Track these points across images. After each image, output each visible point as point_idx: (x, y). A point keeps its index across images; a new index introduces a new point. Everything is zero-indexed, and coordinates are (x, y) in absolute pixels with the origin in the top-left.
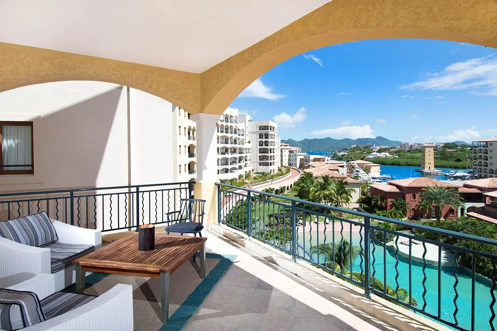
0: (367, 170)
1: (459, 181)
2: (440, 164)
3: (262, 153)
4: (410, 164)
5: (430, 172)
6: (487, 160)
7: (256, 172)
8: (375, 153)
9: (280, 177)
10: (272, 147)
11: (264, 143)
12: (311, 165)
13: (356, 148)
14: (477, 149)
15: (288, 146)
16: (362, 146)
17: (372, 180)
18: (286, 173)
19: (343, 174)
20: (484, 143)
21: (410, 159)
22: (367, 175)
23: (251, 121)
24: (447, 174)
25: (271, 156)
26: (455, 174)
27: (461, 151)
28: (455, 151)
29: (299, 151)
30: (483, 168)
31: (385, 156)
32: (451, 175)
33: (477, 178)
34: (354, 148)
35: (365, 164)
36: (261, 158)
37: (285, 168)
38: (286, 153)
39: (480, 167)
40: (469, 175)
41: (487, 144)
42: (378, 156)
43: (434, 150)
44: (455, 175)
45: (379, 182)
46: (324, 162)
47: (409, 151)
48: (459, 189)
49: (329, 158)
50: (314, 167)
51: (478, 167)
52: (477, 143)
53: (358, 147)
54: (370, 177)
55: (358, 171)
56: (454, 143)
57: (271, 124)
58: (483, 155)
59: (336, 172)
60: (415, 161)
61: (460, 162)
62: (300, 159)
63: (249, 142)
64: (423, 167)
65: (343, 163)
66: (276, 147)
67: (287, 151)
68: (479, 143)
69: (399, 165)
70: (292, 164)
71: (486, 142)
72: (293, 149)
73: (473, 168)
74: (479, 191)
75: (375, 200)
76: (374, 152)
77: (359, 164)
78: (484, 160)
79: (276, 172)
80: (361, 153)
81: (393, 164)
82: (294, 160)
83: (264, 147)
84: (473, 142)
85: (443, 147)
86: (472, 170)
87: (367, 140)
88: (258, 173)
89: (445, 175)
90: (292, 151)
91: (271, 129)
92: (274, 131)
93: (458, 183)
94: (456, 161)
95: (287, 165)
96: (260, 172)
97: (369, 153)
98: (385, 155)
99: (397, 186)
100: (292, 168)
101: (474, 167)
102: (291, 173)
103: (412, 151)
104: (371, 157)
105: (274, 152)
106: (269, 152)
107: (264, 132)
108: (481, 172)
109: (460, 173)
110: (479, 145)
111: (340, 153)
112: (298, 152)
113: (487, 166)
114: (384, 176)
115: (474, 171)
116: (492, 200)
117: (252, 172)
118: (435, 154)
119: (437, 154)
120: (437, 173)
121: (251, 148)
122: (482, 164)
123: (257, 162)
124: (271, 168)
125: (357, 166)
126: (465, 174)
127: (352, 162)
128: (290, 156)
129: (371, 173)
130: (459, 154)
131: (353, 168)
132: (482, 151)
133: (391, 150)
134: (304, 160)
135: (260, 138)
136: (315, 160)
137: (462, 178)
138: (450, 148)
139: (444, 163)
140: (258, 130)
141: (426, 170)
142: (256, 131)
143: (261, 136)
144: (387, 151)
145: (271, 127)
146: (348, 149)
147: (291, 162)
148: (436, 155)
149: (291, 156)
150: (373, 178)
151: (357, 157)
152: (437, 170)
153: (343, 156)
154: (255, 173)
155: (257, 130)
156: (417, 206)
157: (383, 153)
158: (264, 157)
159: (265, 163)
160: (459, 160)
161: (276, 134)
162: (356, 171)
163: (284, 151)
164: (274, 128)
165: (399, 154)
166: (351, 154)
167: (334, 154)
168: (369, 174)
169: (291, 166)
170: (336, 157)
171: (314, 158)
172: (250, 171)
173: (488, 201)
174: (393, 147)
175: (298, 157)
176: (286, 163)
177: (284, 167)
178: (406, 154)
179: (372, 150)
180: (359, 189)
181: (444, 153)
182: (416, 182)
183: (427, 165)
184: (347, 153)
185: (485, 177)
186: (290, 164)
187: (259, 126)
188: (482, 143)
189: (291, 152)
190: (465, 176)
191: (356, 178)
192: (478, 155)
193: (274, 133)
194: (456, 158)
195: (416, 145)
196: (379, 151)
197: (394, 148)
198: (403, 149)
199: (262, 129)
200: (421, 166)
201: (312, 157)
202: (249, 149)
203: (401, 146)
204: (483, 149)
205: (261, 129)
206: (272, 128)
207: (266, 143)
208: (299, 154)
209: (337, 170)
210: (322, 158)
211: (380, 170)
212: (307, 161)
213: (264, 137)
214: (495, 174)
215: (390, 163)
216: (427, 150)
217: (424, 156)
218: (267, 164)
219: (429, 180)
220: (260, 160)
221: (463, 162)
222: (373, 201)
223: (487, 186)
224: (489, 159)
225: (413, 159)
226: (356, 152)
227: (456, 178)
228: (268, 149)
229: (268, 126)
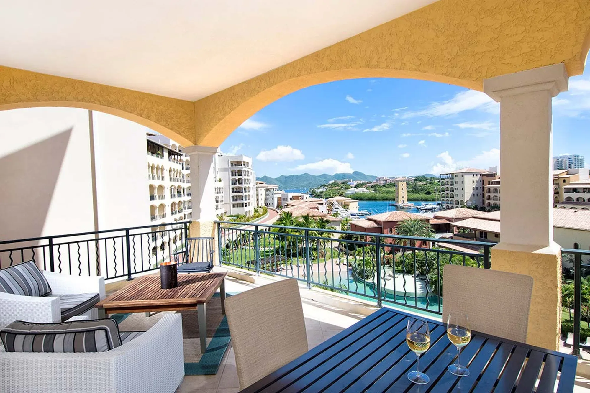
0: (346, 207)
1: (430, 213)
2: (413, 197)
3: (236, 192)
4: (385, 198)
5: (404, 206)
6: (453, 191)
7: (229, 215)
8: (353, 189)
9: (257, 218)
10: (247, 186)
11: (237, 181)
12: (290, 204)
13: (335, 184)
14: (445, 181)
15: (264, 184)
16: (339, 182)
17: (351, 217)
18: (263, 214)
19: (323, 212)
20: (451, 175)
21: (386, 194)
22: (346, 211)
23: (221, 156)
24: (419, 207)
25: (246, 196)
26: (425, 206)
27: (430, 183)
28: (425, 184)
29: (276, 189)
30: (450, 199)
31: (362, 191)
32: (422, 207)
33: (444, 209)
34: (332, 184)
35: (344, 200)
36: (235, 199)
37: (262, 208)
38: (262, 192)
39: (448, 199)
40: (438, 206)
41: (453, 176)
42: (356, 192)
43: (407, 184)
44: (426, 208)
45: (358, 218)
46: (302, 201)
47: (384, 186)
48: (430, 220)
49: (308, 196)
50: (293, 206)
51: (445, 199)
52: (444, 175)
53: (336, 183)
54: (349, 213)
55: (337, 208)
56: (424, 176)
57: (245, 159)
58: (450, 187)
59: (316, 210)
60: (389, 196)
61: (430, 195)
62: (278, 198)
63: (220, 181)
64: (397, 201)
65: (322, 201)
66: (251, 185)
67: (263, 189)
68: (446, 175)
69: (375, 200)
70: (269, 203)
71: (452, 174)
72: (270, 186)
73: (441, 200)
74: (447, 222)
75: (355, 237)
76: (352, 187)
77: (337, 201)
78: (451, 191)
79: (252, 213)
80: (339, 190)
81: (369, 199)
82: (271, 199)
83: (238, 185)
84: (441, 174)
85: (415, 180)
86: (440, 202)
87: (344, 175)
88: (232, 216)
89: (417, 208)
90: (269, 189)
91: (244, 165)
92: (248, 167)
93: (429, 215)
94: (426, 194)
95: (263, 205)
96: (233, 215)
97: (347, 188)
98: (362, 190)
99: (375, 221)
100: (269, 208)
101: (442, 199)
102: (268, 214)
103: (386, 186)
104: (349, 192)
105: (249, 191)
106: (244, 191)
107: (237, 168)
108: (448, 203)
109: (430, 205)
110: (446, 177)
111: (318, 190)
112: (275, 190)
113: (453, 197)
114: (363, 212)
115: (442, 203)
116: (459, 230)
117: (225, 215)
118: (408, 187)
119: (410, 187)
120: (410, 207)
121: (222, 188)
122: (449, 196)
123: (229, 204)
124: (246, 209)
125: (336, 203)
126: (435, 206)
127: (331, 199)
128: (266, 195)
129: (350, 209)
130: (429, 187)
131: (333, 205)
132: (449, 183)
133: (368, 185)
134: (282, 198)
135: (233, 175)
136: (293, 198)
137: (432, 210)
138: (420, 181)
139: (416, 196)
140: (230, 166)
141: (400, 204)
142: (227, 167)
143: (233, 173)
144: (364, 186)
145: (244, 162)
146: (325, 185)
147: (268, 202)
148: (409, 188)
149: (268, 195)
150: (352, 215)
151: (335, 194)
152: (410, 203)
153: (322, 192)
154: (228, 216)
156: (394, 241)
157: (361, 188)
158: (238, 198)
159: (239, 204)
160: (429, 193)
161: (251, 171)
162: (335, 208)
163: (259, 189)
164: (248, 163)
165: (375, 189)
166: (329, 190)
167: (312, 191)
168: (348, 210)
169: (268, 206)
170: (315, 195)
171: (293, 196)
172: (222, 214)
173: (456, 231)
174: (370, 182)
175: (275, 196)
176: (262, 203)
177: (260, 207)
178: (381, 188)
179: (349, 185)
180: (339, 227)
181: (415, 186)
182: (392, 216)
183: (401, 199)
184: (325, 190)
185: (452, 208)
186: (267, 205)
187: (231, 162)
188: (448, 175)
189: (267, 190)
190: (434, 208)
191: (336, 215)
192: (445, 187)
193: (248, 170)
194: (426, 190)
195: (391, 179)
196: (357, 187)
197: (370, 183)
198: (379, 183)
199: (235, 165)
200: (396, 200)
201: (290, 195)
202: (220, 188)
203: (377, 180)
204: (450, 181)
205: (233, 165)
206: (246, 164)
207: (240, 182)
208: (276, 192)
209: (317, 208)
210: (301, 196)
211: (358, 205)
212: (285, 200)
213: (237, 174)
214: (460, 204)
215: (367, 198)
216: (400, 183)
217: (398, 189)
218: (241, 205)
219: (404, 213)
220: (233, 200)
221: (432, 195)
222: (354, 238)
223: (454, 217)
224: (454, 190)
225: (388, 193)
226: (334, 188)
227: (427, 210)
228: (242, 188)
229: (241, 162)
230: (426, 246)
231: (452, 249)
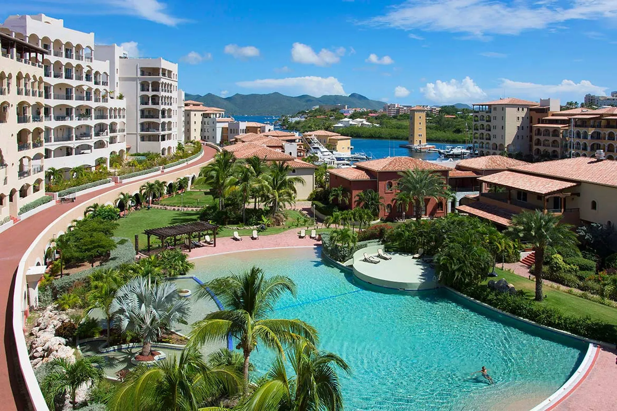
0: (331, 146)
1: (451, 160)
2: (435, 137)
3: (147, 117)
4: (395, 136)
5: (421, 149)
6: (490, 130)
7: (135, 152)
8: (346, 119)
9: (181, 160)
10: (167, 107)
11: (150, 99)
12: (240, 139)
13: (319, 111)
14: (479, 115)
15: (201, 106)
16: (327, 109)
17: (336, 162)
18: (193, 154)
19: (290, 153)
20: (489, 107)
21: (396, 129)
22: (330, 153)
23: (125, 58)
24: (442, 151)
25: (164, 123)
26: (451, 150)
27: (462, 117)
28: (454, 118)
29: (220, 114)
30: (485, 141)
31: (360, 124)
32: (446, 152)
34: (316, 110)
35: (328, 136)
36: (144, 127)
37: (194, 144)
38: (196, 119)
39: (482, 141)
40: (469, 152)
41: (491, 109)
42: (351, 124)
43: (427, 115)
44: (451, 153)
45: (347, 164)
46: (262, 134)
47: (395, 117)
48: (450, 172)
49: (272, 127)
50: (243, 142)
51: (479, 141)
52: (479, 106)
53: (322, 109)
54: (334, 157)
55: (318, 148)
56: (453, 106)
57: (165, 64)
58: (486, 124)
59: (280, 150)
60: (401, 133)
61: (459, 134)
62: (223, 128)
63: (121, 97)
64: (411, 141)
65: (294, 136)
66: (174, 107)
67: (199, 114)
68: (481, 107)
69: (380, 138)
70: (208, 137)
72: (210, 110)
73: (473, 142)
74: (474, 175)
75: (334, 195)
76: (346, 117)
77: (318, 137)
78: (486, 131)
79: (174, 151)
80: (325, 120)
81: (371, 137)
82: (211, 130)
83: (150, 106)
85: (440, 111)
86: (471, 145)
87: (337, 98)
88: (139, 155)
89: (440, 153)
90: (208, 114)
91: (164, 74)
92: (170, 78)
93: (450, 164)
94: (455, 132)
95: (198, 139)
96: (142, 153)
97: (338, 119)
98: (361, 122)
99: (367, 171)
100: (206, 145)
101: (474, 140)
102: (203, 153)
103: (398, 117)
104: (340, 125)
105: (170, 117)
106: (160, 115)
107: (150, 79)
108: (482, 147)
109: (457, 150)
110: (481, 110)
111: (292, 119)
112: (218, 115)
113: (490, 139)
114: (357, 155)
115: (474, 146)
116: (490, 187)
117: (127, 152)
118: (428, 122)
119: (432, 121)
120: (429, 150)
121: (124, 109)
122: (485, 137)
123: (136, 134)
124: (164, 144)
125: (316, 140)
126: (464, 151)
127: (309, 133)
128: (203, 123)
129: (337, 151)
130: (459, 122)
131: (310, 143)
132: (485, 118)
133: (370, 115)
134: (229, 130)
135: (143, 90)
136: (248, 130)
137: (456, 156)
138: (448, 113)
139: (439, 134)
140: (139, 76)
141: (416, 145)
142: (135, 76)
143: (144, 87)
144: (364, 116)
145: (164, 70)
146: (306, 112)
147: (206, 134)
148: (431, 123)
149: (206, 123)
150: (339, 159)
151: (318, 126)
152: (430, 145)
153: (298, 123)
154: (132, 155)
155: (137, 76)
157: (358, 120)
158: (152, 126)
159: (153, 135)
160: (458, 131)
161: (175, 84)
162: (314, 148)
163: (192, 114)
164: (170, 71)
165: (381, 121)
166: (310, 120)
167: (283, 120)
168: (334, 152)
169: (204, 141)
170: (286, 126)
171: (247, 127)
172: (122, 151)
173: (485, 189)
174: (373, 110)
175: (218, 125)
176: (196, 135)
177: (191, 143)
178: (390, 121)
179: (342, 114)
181: (440, 120)
183: (417, 138)
184: (303, 119)
186: (203, 138)
187: (141, 68)
188: (484, 107)
189: (205, 116)
190: (463, 154)
191: (314, 159)
192: (480, 123)
193: (170, 82)
194: (454, 127)
195: (405, 108)
196: (353, 117)
197: (375, 112)
198: (387, 113)
199: (148, 74)
200: (410, 139)
201: (243, 125)
202: (120, 109)
203: (385, 109)
204: (485, 115)
205: (145, 73)
206: (167, 73)
207: (155, 100)
208: (221, 119)
209: (282, 147)
210: (260, 127)
211: (351, 145)
212: (234, 133)
213: (150, 87)
214: (499, 150)
215: (368, 135)
216: (417, 115)
217: (413, 124)
218: (155, 138)
219: (412, 160)
220: (142, 130)
221: (463, 134)
223: (484, 168)
224: (492, 128)
225: (399, 128)
226: (318, 117)
227: (451, 156)
228: (159, 111)
229: (159, 69)
230: (442, 210)
231: (476, 216)
